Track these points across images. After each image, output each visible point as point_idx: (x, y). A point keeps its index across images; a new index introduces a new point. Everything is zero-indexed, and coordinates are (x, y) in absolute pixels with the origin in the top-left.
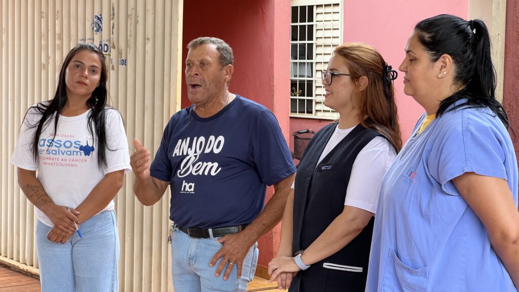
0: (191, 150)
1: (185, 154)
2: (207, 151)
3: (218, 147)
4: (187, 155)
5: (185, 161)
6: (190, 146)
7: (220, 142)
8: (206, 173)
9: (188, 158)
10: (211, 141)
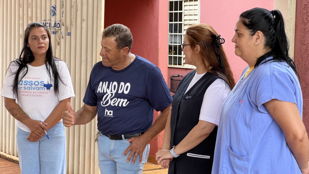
0: (109, 89)
1: (105, 92)
2: (120, 92)
3: (127, 90)
4: (107, 93)
5: (105, 96)
6: (108, 87)
7: (127, 87)
8: (120, 105)
9: (107, 94)
10: (122, 86)
